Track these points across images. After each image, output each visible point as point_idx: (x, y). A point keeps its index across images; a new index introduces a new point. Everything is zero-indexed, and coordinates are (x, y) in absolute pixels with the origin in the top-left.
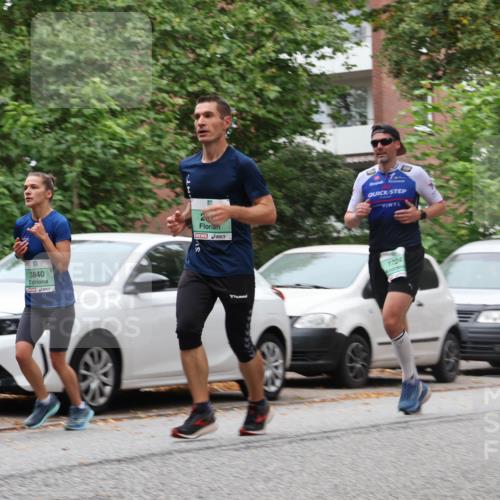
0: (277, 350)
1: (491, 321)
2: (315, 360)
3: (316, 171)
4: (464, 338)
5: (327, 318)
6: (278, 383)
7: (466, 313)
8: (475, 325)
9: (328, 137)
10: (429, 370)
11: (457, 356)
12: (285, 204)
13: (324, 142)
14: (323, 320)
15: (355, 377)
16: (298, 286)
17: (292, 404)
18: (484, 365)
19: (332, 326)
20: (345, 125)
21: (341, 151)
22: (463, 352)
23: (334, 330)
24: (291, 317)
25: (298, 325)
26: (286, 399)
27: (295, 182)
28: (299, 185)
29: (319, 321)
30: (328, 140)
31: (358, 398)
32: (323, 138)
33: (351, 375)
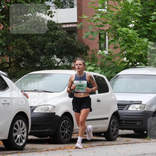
0: (24, 124)
1: (135, 109)
4: (121, 118)
5: (50, 107)
6: (24, 141)
7: (122, 105)
8: (127, 111)
10: (103, 134)
11: (117, 127)
12: (30, 48)
13: (51, 17)
14: (48, 109)
15: (65, 138)
16: (35, 91)
17: (30, 152)
18: (132, 132)
19: (53, 112)
20: (62, 7)
21: (60, 22)
22: (119, 125)
23: (55, 113)
24: (31, 107)
25: (35, 111)
26: (27, 149)
27: (35, 37)
28: (37, 39)
29: (46, 109)
30: (54, 15)
31: (66, 149)
32: (51, 14)
33: (62, 137)
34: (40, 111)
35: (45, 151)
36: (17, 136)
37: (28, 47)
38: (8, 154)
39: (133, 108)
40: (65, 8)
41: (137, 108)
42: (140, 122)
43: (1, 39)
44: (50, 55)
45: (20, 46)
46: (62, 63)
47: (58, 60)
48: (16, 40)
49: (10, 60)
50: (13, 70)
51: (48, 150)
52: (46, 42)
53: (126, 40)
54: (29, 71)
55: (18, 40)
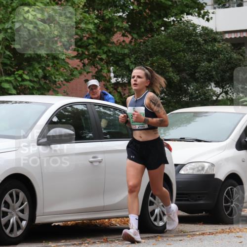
2: (196, 200)
3: (199, 45)
5: (207, 165)
9: (211, 15)
12: (173, 72)
13: (208, 20)
14: (203, 168)
16: (182, 139)
17: (175, 236)
19: (211, 173)
20: (224, 6)
21: (220, 30)
23: (214, 175)
24: (176, 165)
25: (182, 172)
27: (181, 53)
28: (185, 56)
29: (200, 168)
30: (212, 18)
31: (232, 232)
32: (206, 17)
33: (226, 214)
34: (190, 172)
35: (199, 235)
36: (154, 211)
37: (171, 69)
40: (228, 7)
43: (128, 59)
44: (204, 82)
45: (158, 67)
46: (223, 94)
47: (218, 90)
48: (150, 59)
51: (203, 234)
52: (198, 61)
54: (170, 108)
55: (155, 58)
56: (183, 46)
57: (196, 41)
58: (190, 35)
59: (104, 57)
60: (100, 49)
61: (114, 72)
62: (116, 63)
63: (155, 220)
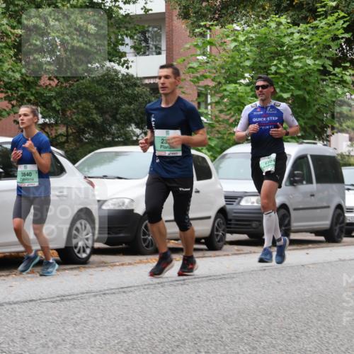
0: (88, 226)
1: (250, 204)
2: (119, 233)
3: (121, 89)
4: (230, 217)
5: (127, 201)
6: (88, 251)
7: (231, 198)
8: (239, 207)
9: (130, 64)
10: (203, 241)
11: (223, 230)
12: (96, 114)
13: (127, 68)
14: (123, 204)
15: (147, 246)
16: (105, 177)
17: (97, 267)
18: (244, 237)
19: (130, 208)
20: (144, 54)
21: (140, 75)
22: (228, 228)
23: (133, 210)
24: (99, 201)
25: (104, 207)
26: (93, 263)
27: (104, 97)
28: (108, 99)
29: (121, 204)
30: (131, 66)
31: (149, 262)
32: (126, 65)
33: (144, 245)
34: (112, 207)
35: (119, 265)
36: (77, 243)
37: (94, 111)
38: (65, 269)
39: (247, 201)
40: (148, 55)
41: (253, 203)
42: (257, 223)
43: (54, 101)
44: (126, 123)
45: (82, 109)
46: (143, 135)
47: (138, 131)
48: (76, 102)
49: (67, 131)
50: (72, 146)
51: (123, 265)
52: (119, 104)
53: (235, 102)
54: (94, 147)
55: (80, 101)
56: (106, 90)
57: (118, 85)
58: (113, 80)
59: (32, 98)
60: (28, 91)
61: (41, 113)
62: (43, 105)
63: (79, 252)
